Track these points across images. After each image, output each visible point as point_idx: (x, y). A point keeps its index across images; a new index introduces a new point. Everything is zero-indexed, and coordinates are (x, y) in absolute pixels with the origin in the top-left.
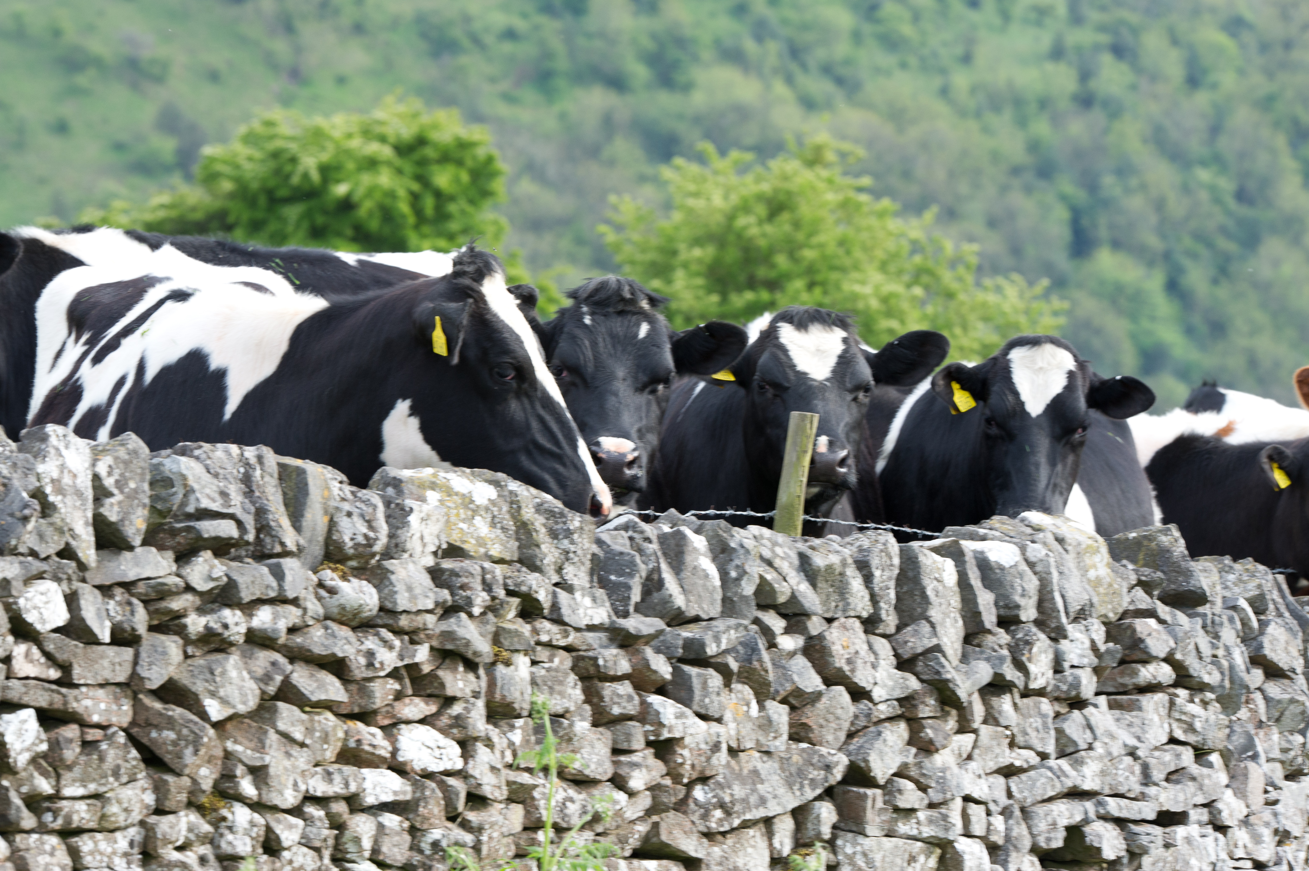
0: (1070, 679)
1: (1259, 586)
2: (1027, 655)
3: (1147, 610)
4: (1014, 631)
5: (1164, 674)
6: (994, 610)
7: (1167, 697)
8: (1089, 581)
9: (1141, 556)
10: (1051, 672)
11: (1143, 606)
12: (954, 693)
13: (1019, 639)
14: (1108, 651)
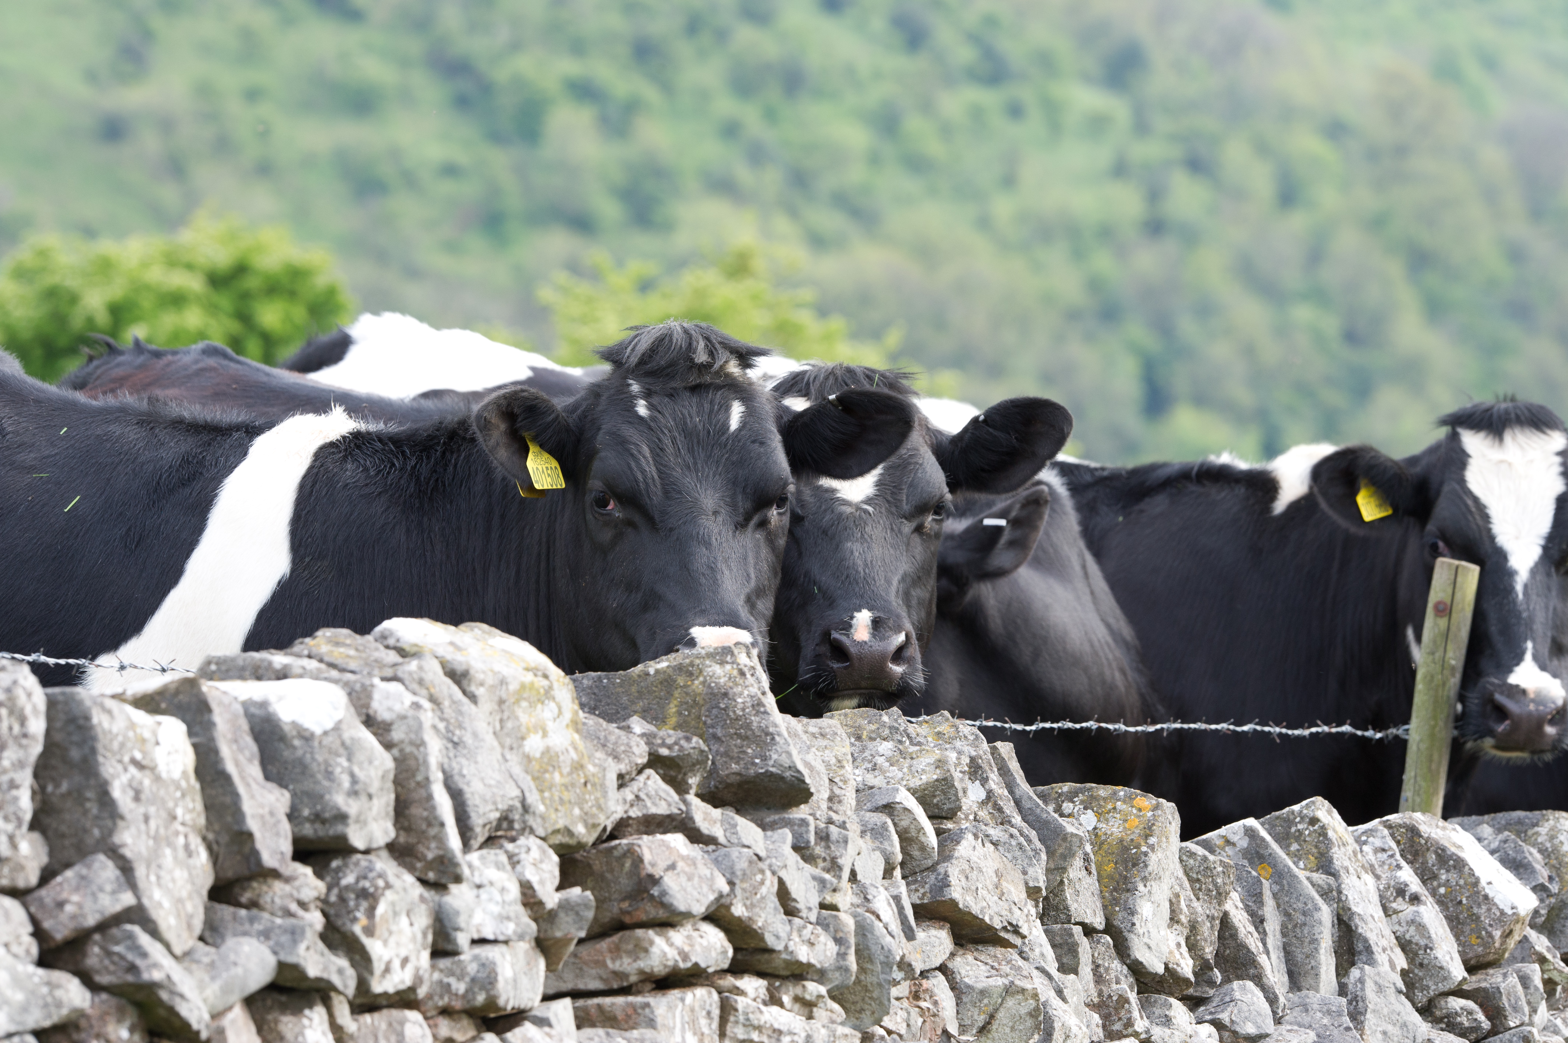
0: (472, 968)
1: (940, 764)
2: (363, 920)
3: (670, 817)
4: (338, 870)
5: (707, 949)
6: (286, 827)
7: (715, 996)
8: (528, 758)
9: (672, 709)
10: (426, 955)
11: (661, 809)
12: (172, 1011)
13: (347, 888)
14: (564, 906)
